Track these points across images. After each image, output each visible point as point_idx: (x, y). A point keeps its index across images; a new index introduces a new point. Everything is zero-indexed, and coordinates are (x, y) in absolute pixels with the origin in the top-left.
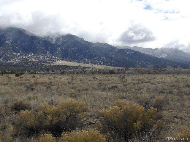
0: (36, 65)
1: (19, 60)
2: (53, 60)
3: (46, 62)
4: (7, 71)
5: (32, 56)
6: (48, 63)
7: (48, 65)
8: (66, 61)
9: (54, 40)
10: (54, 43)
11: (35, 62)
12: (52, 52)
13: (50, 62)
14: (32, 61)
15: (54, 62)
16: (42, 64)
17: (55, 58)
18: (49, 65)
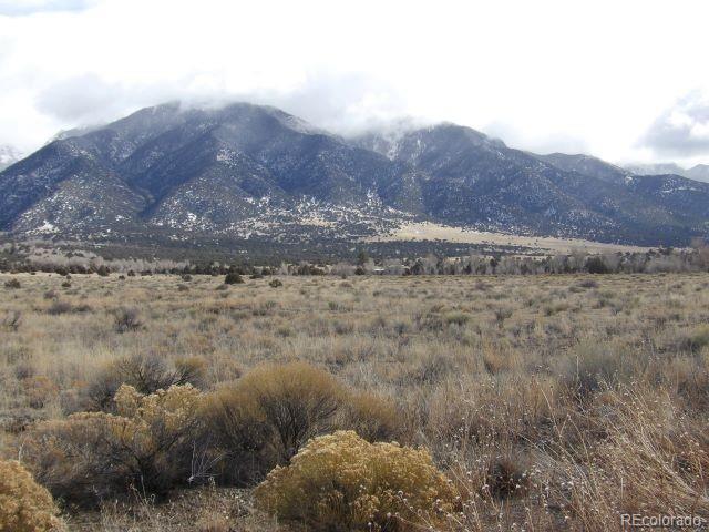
0: (325, 241)
1: (266, 225)
2: (389, 225)
3: (363, 230)
4: (217, 264)
5: (311, 208)
6: (372, 232)
7: (369, 240)
8: (435, 226)
9: (394, 150)
10: (392, 158)
11: (321, 228)
12: (388, 195)
13: (377, 229)
14: (311, 228)
15: (392, 231)
16: (350, 238)
17: (395, 216)
18: (375, 239)
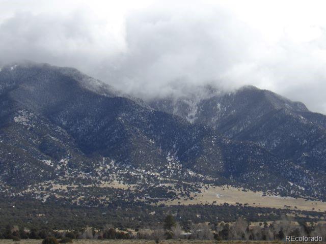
0: (124, 205)
1: (65, 187)
2: (190, 186)
3: (163, 193)
4: (16, 228)
5: (111, 171)
6: (172, 196)
7: (169, 203)
8: (236, 189)
9: (194, 113)
10: (191, 121)
11: (120, 191)
12: (186, 157)
13: (177, 192)
14: (111, 190)
15: (192, 194)
16: (150, 201)
17: (195, 179)
18: (175, 202)
